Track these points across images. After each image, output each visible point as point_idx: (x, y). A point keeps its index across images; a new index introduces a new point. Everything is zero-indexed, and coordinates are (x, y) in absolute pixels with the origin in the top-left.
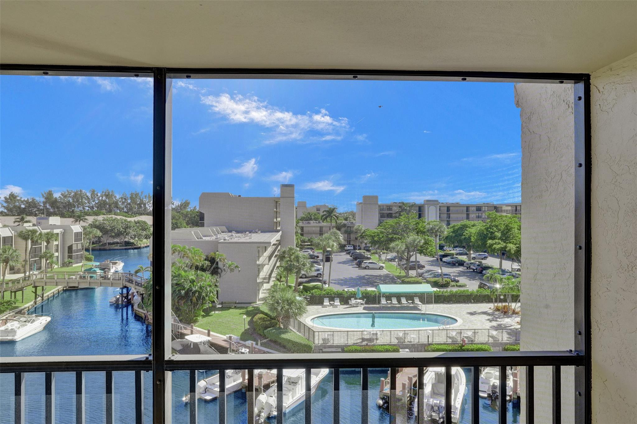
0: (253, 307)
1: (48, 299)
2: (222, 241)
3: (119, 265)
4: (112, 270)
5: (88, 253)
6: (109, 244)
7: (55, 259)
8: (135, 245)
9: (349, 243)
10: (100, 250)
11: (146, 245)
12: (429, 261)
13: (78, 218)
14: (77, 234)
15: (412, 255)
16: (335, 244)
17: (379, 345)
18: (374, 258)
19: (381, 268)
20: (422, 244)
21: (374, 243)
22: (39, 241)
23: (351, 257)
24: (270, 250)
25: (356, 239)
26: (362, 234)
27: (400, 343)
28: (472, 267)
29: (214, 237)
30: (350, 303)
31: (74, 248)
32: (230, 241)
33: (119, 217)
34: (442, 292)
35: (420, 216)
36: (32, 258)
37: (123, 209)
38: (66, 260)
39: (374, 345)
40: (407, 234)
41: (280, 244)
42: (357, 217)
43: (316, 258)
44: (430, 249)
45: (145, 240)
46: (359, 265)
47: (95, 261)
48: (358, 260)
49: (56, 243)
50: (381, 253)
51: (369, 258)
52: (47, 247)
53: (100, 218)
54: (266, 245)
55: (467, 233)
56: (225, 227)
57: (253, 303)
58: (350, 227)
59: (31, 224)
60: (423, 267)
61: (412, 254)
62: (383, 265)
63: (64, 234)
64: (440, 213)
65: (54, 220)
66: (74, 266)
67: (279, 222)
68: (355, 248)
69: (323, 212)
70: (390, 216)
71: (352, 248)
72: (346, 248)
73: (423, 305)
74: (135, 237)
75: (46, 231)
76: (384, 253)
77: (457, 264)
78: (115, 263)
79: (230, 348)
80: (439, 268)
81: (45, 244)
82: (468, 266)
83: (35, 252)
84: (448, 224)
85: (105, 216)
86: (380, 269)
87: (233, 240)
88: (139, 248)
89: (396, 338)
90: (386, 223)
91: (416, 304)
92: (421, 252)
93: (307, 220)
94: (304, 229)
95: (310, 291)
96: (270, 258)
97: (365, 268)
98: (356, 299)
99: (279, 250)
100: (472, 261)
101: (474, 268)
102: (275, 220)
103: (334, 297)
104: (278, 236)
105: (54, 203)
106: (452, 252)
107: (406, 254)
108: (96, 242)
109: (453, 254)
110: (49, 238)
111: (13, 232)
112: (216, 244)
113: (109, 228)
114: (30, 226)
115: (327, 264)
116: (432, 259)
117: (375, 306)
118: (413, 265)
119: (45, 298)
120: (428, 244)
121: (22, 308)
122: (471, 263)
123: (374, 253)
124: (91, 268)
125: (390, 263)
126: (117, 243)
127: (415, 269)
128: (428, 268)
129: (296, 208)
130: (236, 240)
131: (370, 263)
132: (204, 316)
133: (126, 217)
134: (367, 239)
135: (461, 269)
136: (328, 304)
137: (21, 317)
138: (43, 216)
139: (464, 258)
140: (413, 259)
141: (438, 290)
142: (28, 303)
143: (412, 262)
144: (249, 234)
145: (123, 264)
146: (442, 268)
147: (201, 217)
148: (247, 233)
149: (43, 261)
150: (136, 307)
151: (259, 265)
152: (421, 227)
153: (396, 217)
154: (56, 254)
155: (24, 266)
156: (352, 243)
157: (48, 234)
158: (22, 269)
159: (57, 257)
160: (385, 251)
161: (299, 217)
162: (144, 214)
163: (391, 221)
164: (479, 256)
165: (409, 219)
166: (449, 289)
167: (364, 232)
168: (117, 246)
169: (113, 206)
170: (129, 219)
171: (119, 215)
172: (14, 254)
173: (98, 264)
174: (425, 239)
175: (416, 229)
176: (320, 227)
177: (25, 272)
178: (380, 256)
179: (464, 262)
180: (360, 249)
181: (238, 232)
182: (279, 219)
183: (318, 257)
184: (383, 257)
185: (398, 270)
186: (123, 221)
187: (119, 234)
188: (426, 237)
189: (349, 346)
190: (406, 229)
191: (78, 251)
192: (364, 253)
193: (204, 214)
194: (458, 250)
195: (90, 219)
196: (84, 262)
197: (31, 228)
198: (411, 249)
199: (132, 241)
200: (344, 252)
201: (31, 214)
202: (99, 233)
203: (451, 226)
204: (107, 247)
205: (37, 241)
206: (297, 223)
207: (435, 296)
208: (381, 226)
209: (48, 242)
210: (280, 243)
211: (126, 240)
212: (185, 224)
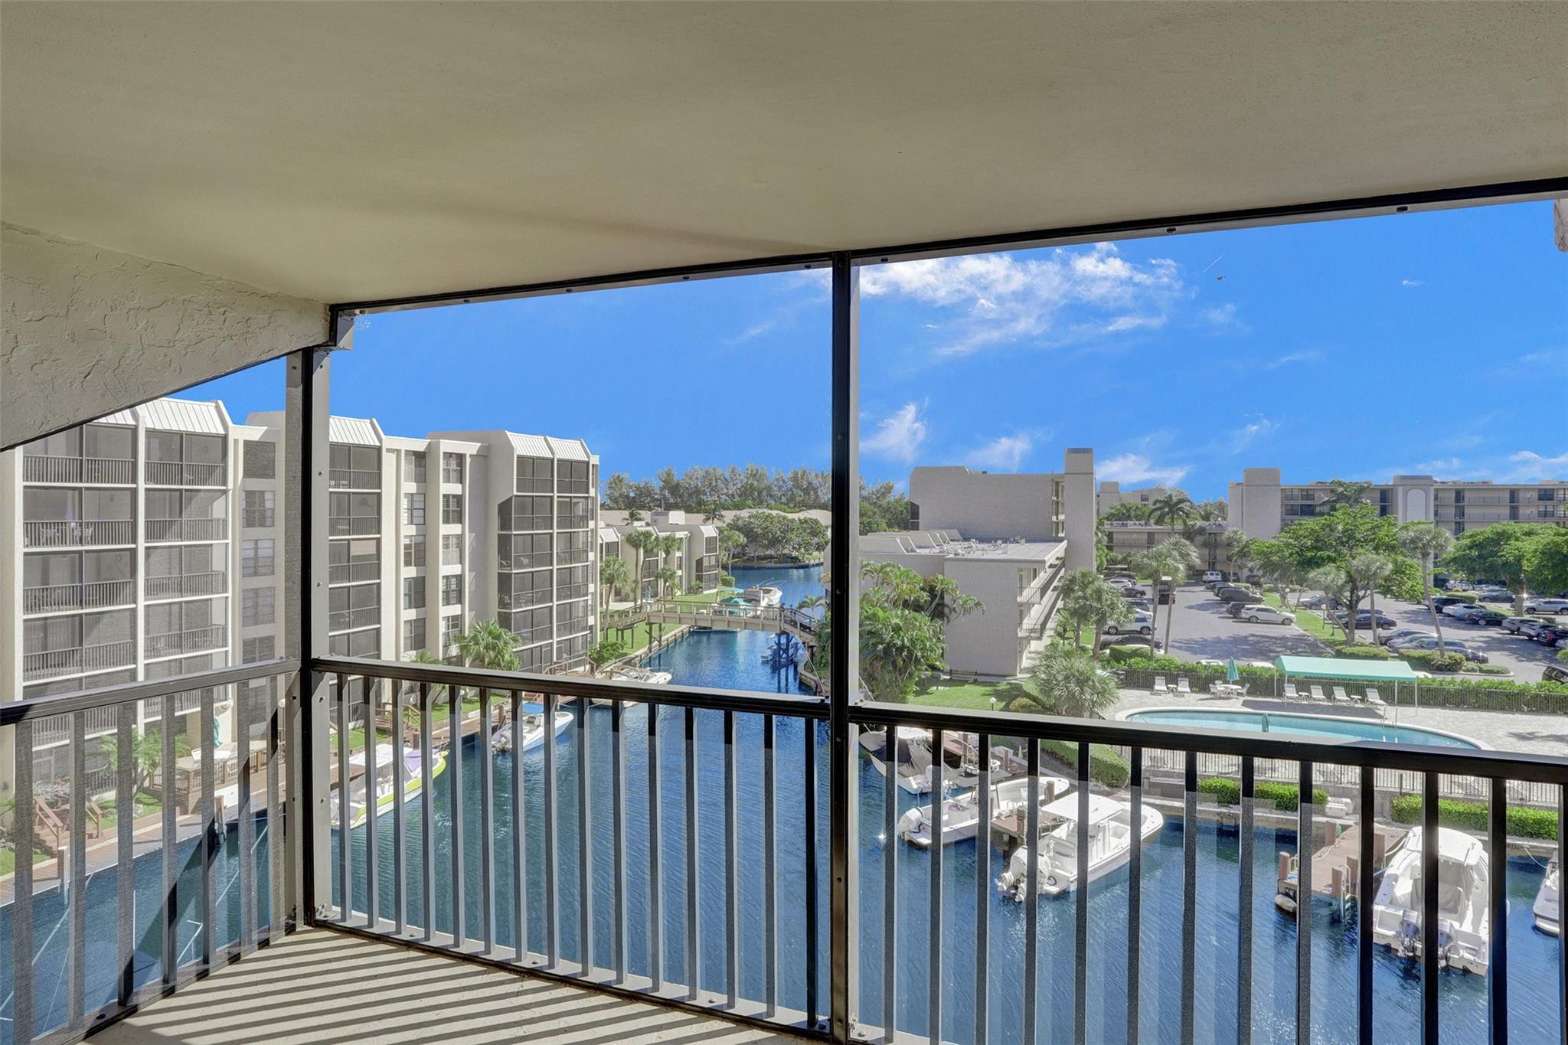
0: (1009, 684)
1: (668, 645)
2: (952, 556)
3: (775, 595)
4: (764, 603)
5: (726, 573)
6: (759, 558)
7: (677, 581)
8: (800, 561)
9: (1212, 566)
10: (745, 568)
11: (817, 561)
12: (1406, 612)
13: (712, 514)
14: (709, 540)
15: (1363, 597)
16: (1181, 567)
17: (1278, 783)
18: (1271, 601)
19: (1287, 622)
20: (1387, 573)
21: (1269, 567)
22: (655, 550)
23: (1217, 596)
24: (1043, 577)
25: (1229, 559)
26: (1243, 549)
27: (1329, 784)
28: (1524, 629)
29: (937, 550)
30: (1212, 690)
31: (705, 563)
32: (967, 556)
33: (774, 513)
34: (1441, 683)
35: (1384, 511)
36: (645, 577)
37: (780, 498)
38: (693, 583)
39: (1266, 782)
40: (1351, 549)
41: (1063, 565)
42: (1232, 513)
43: (1139, 595)
44: (1410, 584)
45: (816, 553)
46: (1235, 614)
47: (736, 586)
48: (1233, 604)
49: (678, 554)
50: (1288, 590)
51: (1259, 601)
52: (666, 561)
53: (745, 514)
54: (1035, 566)
55: (1508, 551)
56: (956, 531)
57: (1011, 676)
58: (1215, 534)
59: (643, 523)
60: (1392, 624)
61: (1361, 593)
62: (1292, 616)
63: (690, 539)
64: (1436, 506)
65: (677, 517)
66: (705, 592)
67: (1063, 523)
68: (1225, 579)
69: (1155, 504)
70: (1308, 511)
71: (1219, 578)
72: (1205, 578)
73: (1389, 708)
74: (800, 548)
75: (662, 535)
76: (1293, 591)
77: (1482, 622)
78: (769, 591)
79: (965, 756)
80: (1434, 628)
81: (664, 555)
82: (1514, 628)
83: (649, 569)
84: (1459, 528)
85: (754, 511)
86: (1283, 623)
87: (971, 556)
88: (807, 567)
89: (1319, 771)
90: (1300, 524)
91: (1372, 703)
92: (1386, 591)
93: (1119, 520)
94: (1115, 536)
95: (1125, 661)
96: (1043, 590)
97: (1249, 621)
98: (1226, 682)
99: (1061, 577)
100: (1527, 617)
101: (1533, 633)
102: (1054, 518)
103: (1178, 676)
104: (1058, 550)
105: (675, 489)
106: (1470, 593)
107: (1348, 594)
108: (739, 553)
109: (1472, 600)
110: (669, 545)
111: (619, 535)
112: (940, 562)
113: (759, 531)
114: (642, 526)
115: (1163, 609)
116: (1415, 607)
117: (1270, 700)
118: (1365, 618)
119: (664, 643)
120: (1403, 573)
121: (632, 656)
122: (1522, 621)
123: (1270, 590)
124: (732, 598)
125: (1309, 611)
126: (772, 557)
127: (1370, 629)
128: (1402, 626)
129: (1098, 496)
130: (977, 555)
131: (1259, 610)
132: (917, 694)
133: (784, 512)
134: (1252, 560)
135: (1493, 633)
136: (1165, 688)
137: (631, 671)
138: (659, 510)
139: (1504, 608)
140: (1365, 605)
141: (1430, 676)
142: (640, 649)
143: (1363, 612)
144: (1003, 545)
145: (781, 593)
146: (1441, 628)
147: (914, 510)
148: (999, 542)
149: (661, 582)
150: (801, 669)
151: (1021, 605)
152: (1386, 535)
153: (1322, 514)
154: (679, 573)
155: (634, 591)
156: (1218, 567)
157: (667, 539)
158: (632, 595)
159: (681, 577)
160: (1297, 587)
161: (1103, 514)
162: (815, 508)
163: (1310, 523)
164: (1547, 605)
165: (1354, 517)
166: (1458, 677)
167: (1247, 545)
168: (771, 562)
169: (765, 493)
170: (790, 516)
171: (776, 509)
172: (622, 569)
173: (741, 591)
174: (1395, 562)
175: (1373, 540)
176: (1148, 533)
177: (635, 600)
178: (1283, 597)
179: (1504, 617)
180: (1237, 580)
181: (981, 540)
182: (1062, 517)
183: (1143, 593)
184: (1292, 599)
185: (1329, 629)
186: (781, 519)
187: (774, 542)
188: (1400, 558)
189: (1209, 777)
190: (1349, 539)
191: (710, 568)
192: (1247, 588)
193: (918, 506)
194: (1486, 590)
195: (729, 515)
196: (720, 587)
197: (644, 529)
198: (1359, 584)
199: (794, 554)
200: (1201, 585)
201: (642, 507)
202: (743, 540)
203: (1467, 533)
204: (755, 564)
205: (652, 550)
206: (1100, 523)
207: (1420, 689)
208: (1286, 532)
209: (667, 552)
210: (1063, 562)
211: (786, 551)
212: (884, 525)
